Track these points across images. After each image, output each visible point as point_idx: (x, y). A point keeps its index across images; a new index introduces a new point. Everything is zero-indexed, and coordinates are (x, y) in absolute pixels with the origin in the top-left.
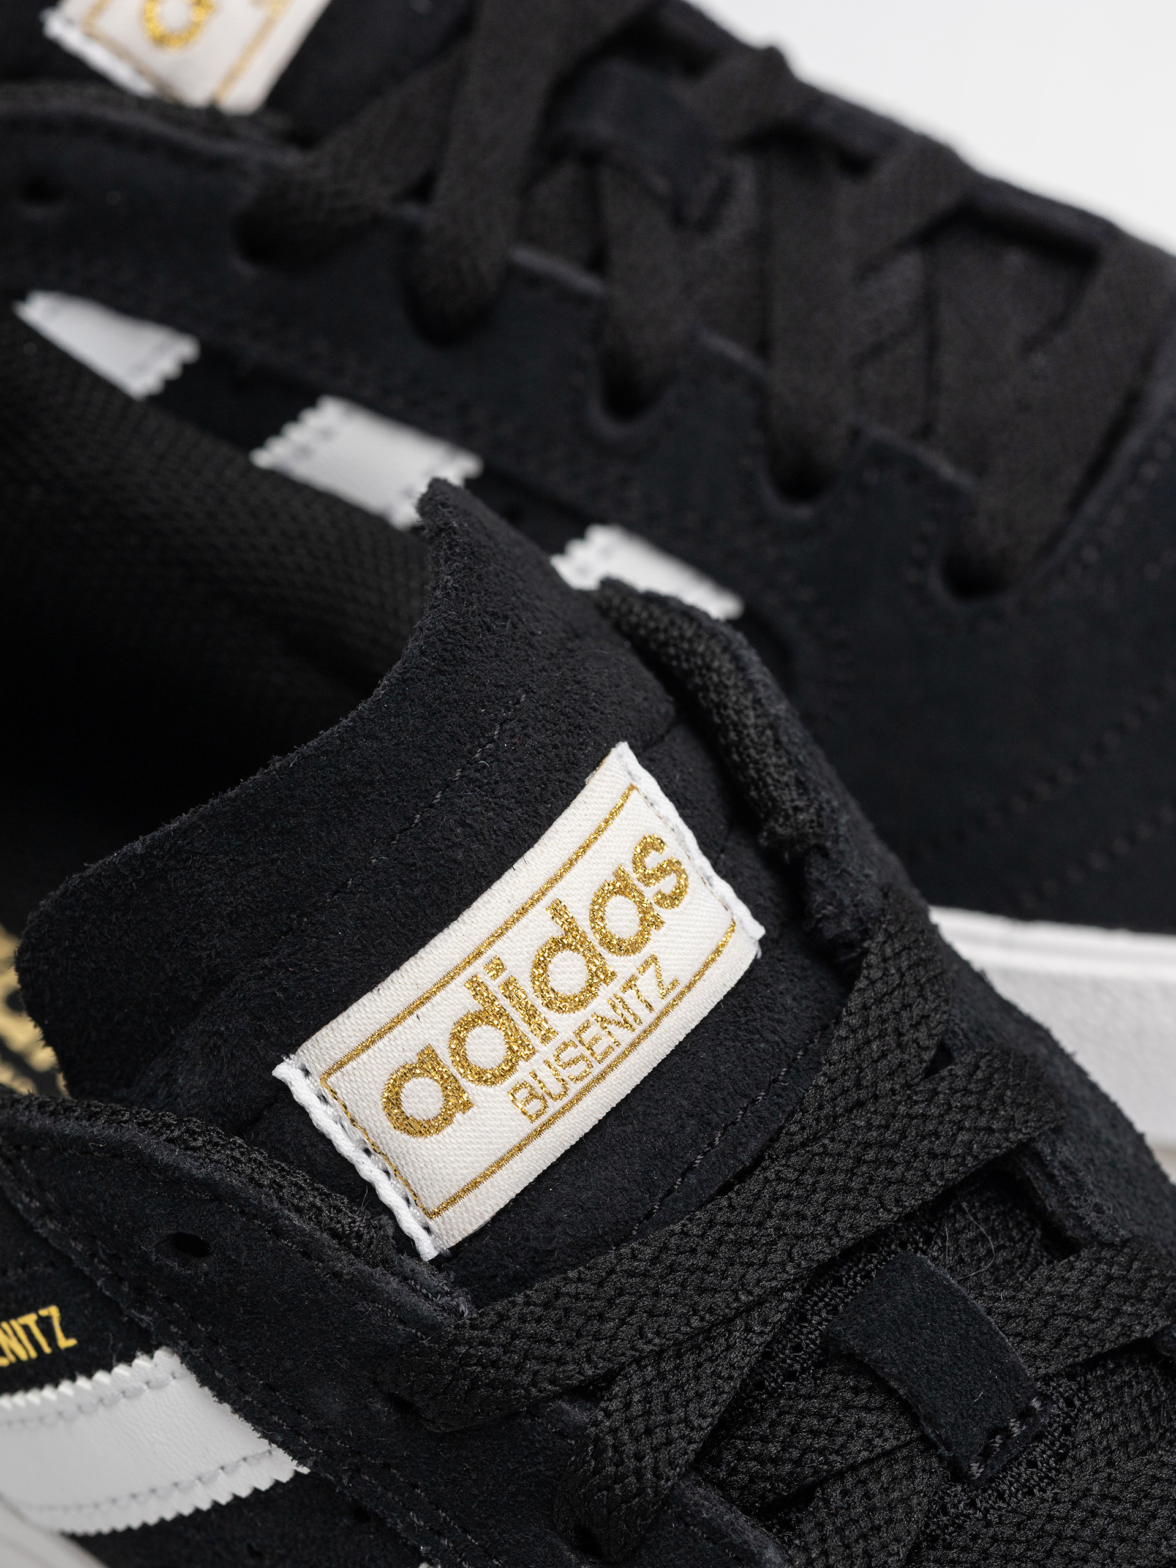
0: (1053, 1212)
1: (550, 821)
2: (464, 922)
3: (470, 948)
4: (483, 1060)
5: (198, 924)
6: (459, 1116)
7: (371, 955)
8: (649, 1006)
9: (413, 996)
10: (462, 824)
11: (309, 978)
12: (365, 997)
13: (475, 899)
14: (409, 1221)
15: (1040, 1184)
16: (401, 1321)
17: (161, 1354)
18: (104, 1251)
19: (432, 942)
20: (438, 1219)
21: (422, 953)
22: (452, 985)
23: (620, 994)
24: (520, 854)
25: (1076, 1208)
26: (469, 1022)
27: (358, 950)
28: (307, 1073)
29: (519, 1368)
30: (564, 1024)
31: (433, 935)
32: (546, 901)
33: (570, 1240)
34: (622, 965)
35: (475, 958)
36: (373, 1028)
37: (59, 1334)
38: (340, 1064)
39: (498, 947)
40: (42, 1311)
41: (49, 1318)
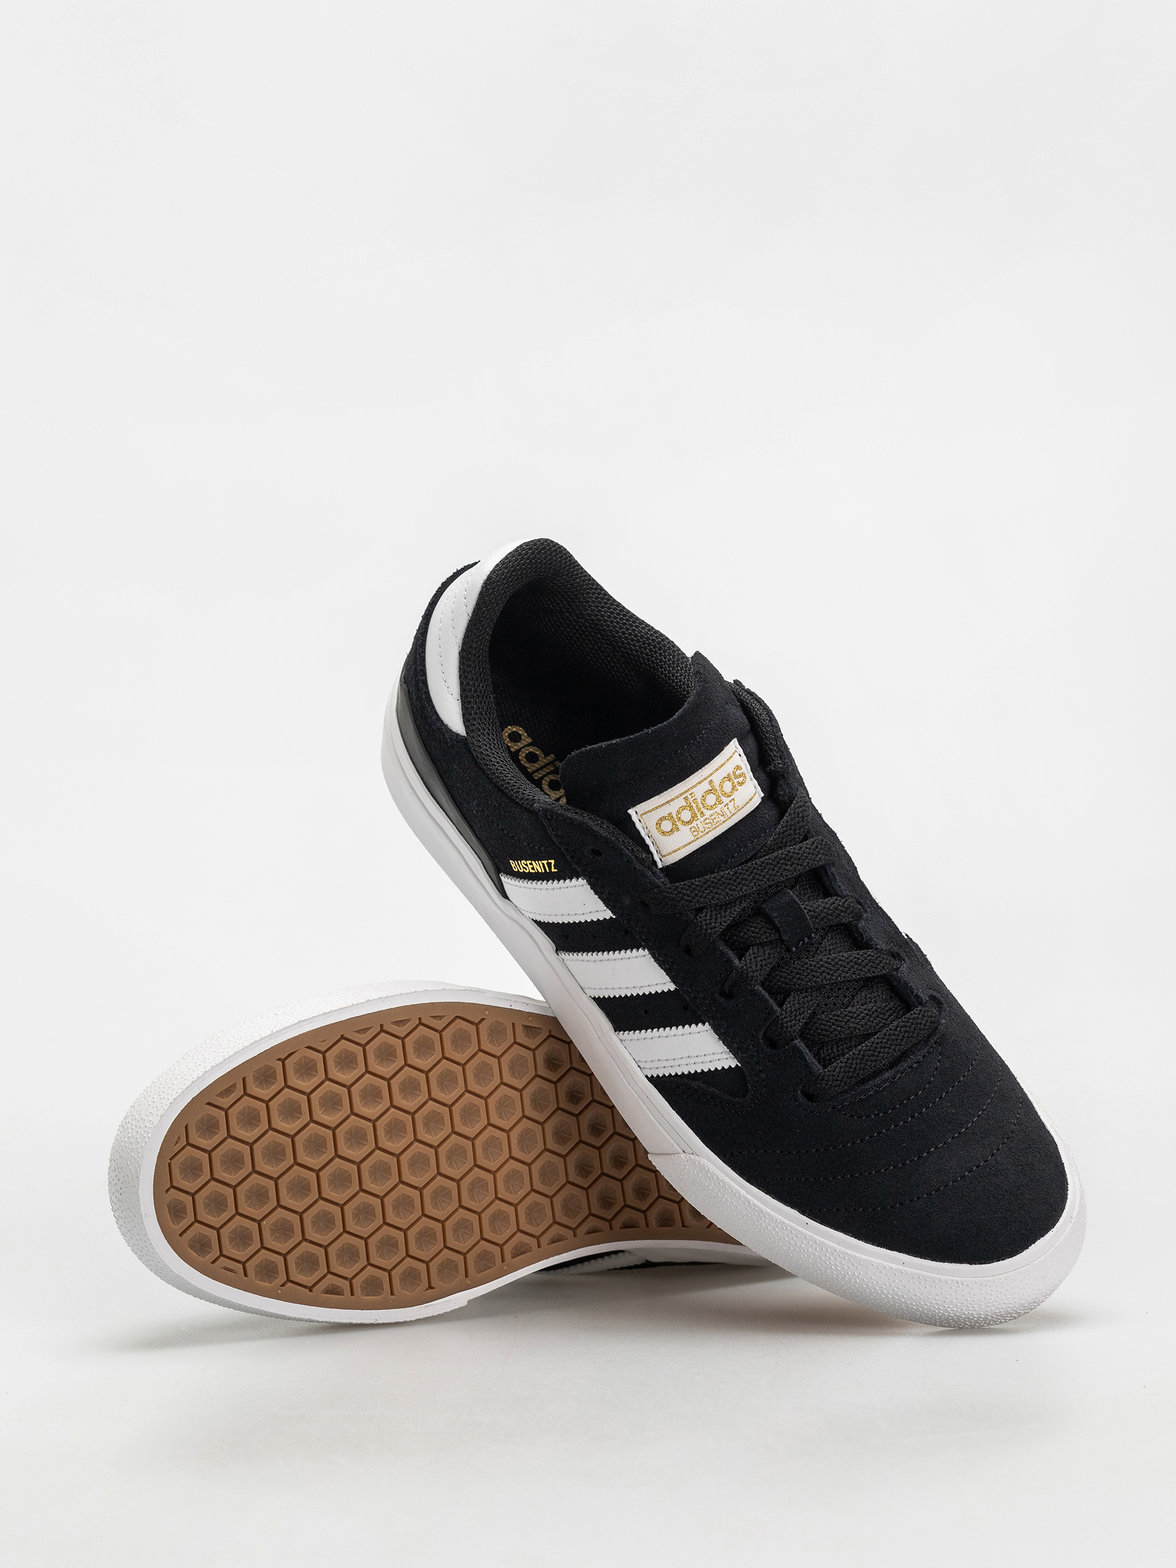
1: (713, 758)
2: (686, 782)
3: (687, 789)
4: (684, 819)
6: (675, 832)
8: (730, 812)
9: (669, 799)
11: (642, 789)
12: (657, 796)
13: (690, 776)
14: (656, 857)
17: (582, 879)
18: (571, 849)
20: (664, 857)
21: (673, 788)
23: (723, 808)
26: (683, 808)
27: (657, 784)
28: (637, 813)
29: (679, 902)
30: (708, 813)
31: (677, 784)
32: (708, 779)
33: (698, 870)
34: (726, 800)
35: (687, 792)
36: (657, 805)
37: (553, 867)
38: (646, 813)
39: (694, 790)
40: (549, 861)
41: (551, 863)
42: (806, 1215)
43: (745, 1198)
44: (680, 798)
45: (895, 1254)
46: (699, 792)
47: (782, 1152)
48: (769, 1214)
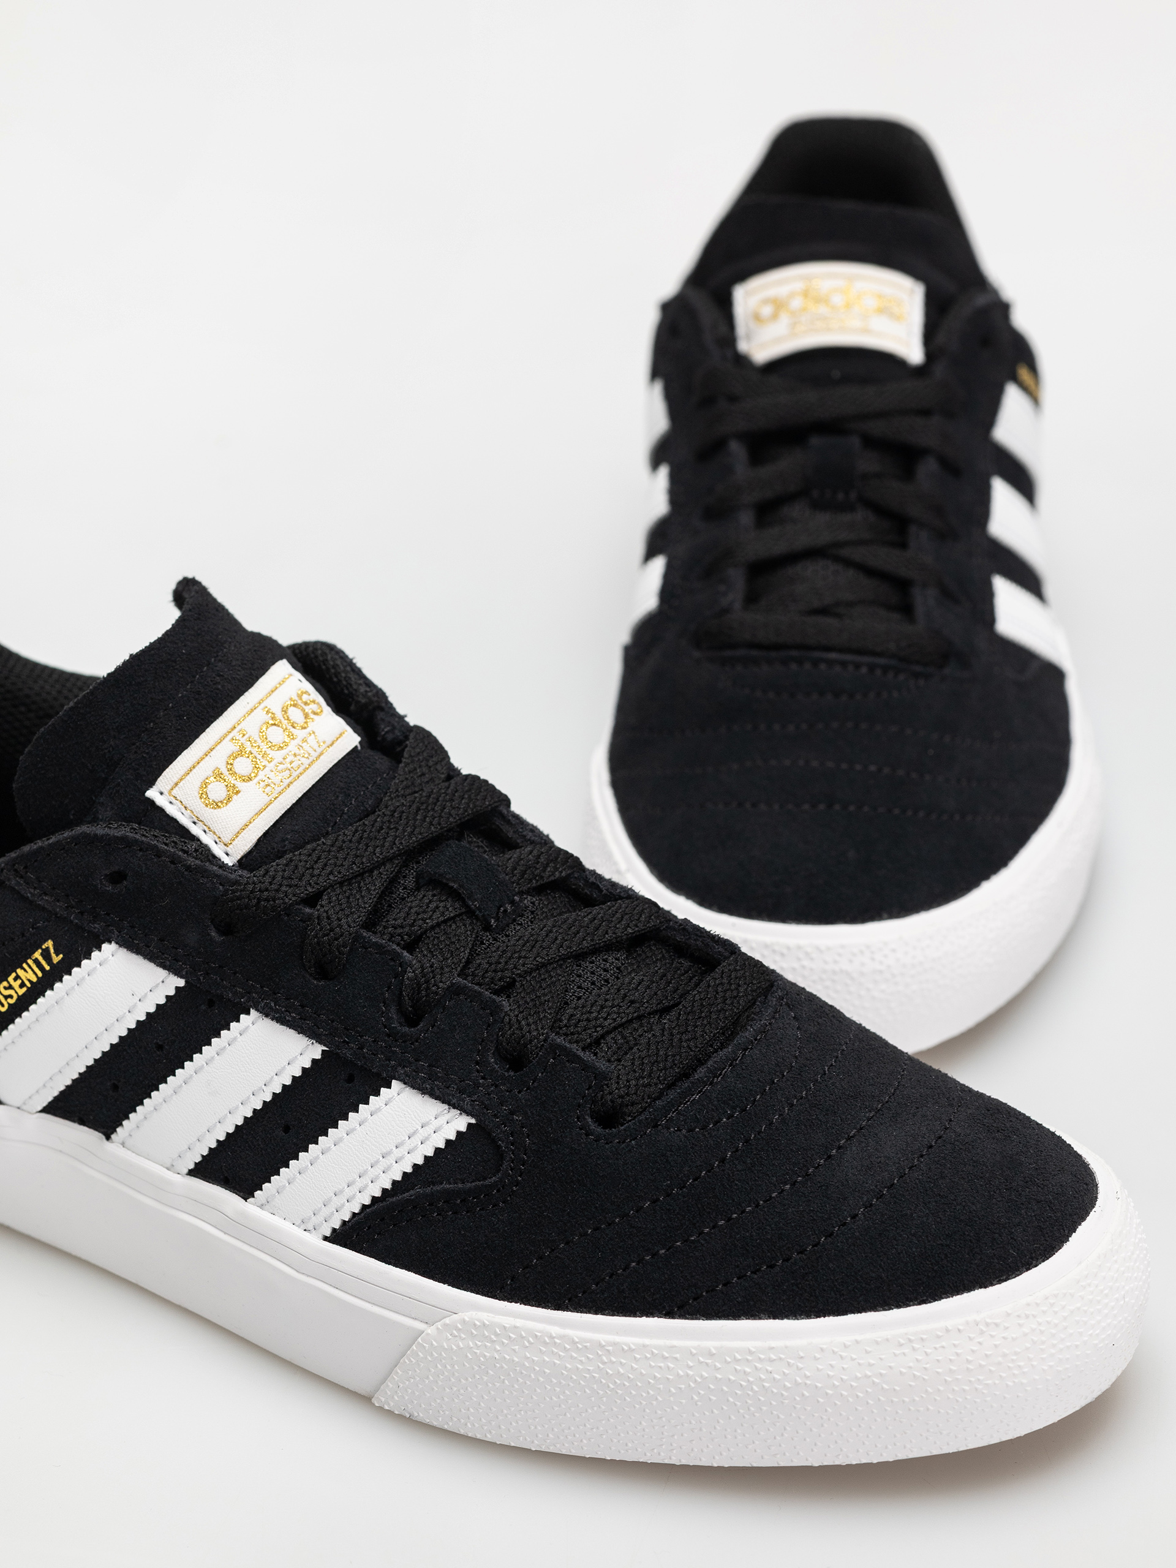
0: (512, 838)
1: (257, 679)
2: (226, 716)
3: (230, 726)
4: (243, 772)
5: (102, 737)
6: (235, 797)
7: (185, 731)
8: (315, 751)
9: (206, 748)
10: (219, 675)
11: (157, 746)
12: (185, 752)
13: (229, 707)
14: (218, 851)
15: (505, 828)
16: (221, 884)
17: (105, 946)
18: (73, 900)
19: (212, 725)
20: (231, 846)
21: (208, 730)
22: (224, 742)
23: (301, 744)
24: (246, 690)
25: (521, 832)
26: (235, 756)
27: (179, 729)
28: (162, 793)
29: (277, 891)
30: (277, 755)
31: (212, 722)
32: (262, 705)
33: (293, 846)
34: (300, 733)
35: (232, 730)
36: (190, 765)
37: (53, 955)
38: (176, 784)
39: (243, 725)
40: (44, 947)
41: (48, 948)
42: (677, 1316)
43: (562, 1337)
44: (224, 741)
45: (851, 1318)
46: (253, 725)
47: (596, 1229)
48: (615, 1344)
